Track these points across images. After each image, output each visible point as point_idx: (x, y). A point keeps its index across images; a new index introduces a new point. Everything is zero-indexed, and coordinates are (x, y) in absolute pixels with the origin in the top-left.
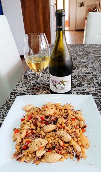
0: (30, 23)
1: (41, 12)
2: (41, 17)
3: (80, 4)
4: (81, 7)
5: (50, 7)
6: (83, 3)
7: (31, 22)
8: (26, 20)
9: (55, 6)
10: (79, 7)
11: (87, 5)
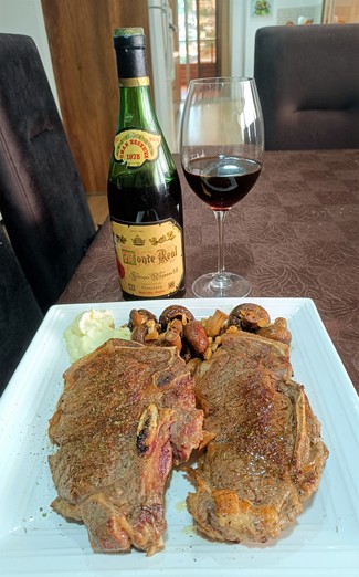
0: (77, 72)
3: (255, 4)
4: (260, 14)
5: (150, 10)
6: (265, 4)
7: (80, 68)
8: (62, 61)
9: (170, 11)
10: (252, 16)
11: (280, 11)
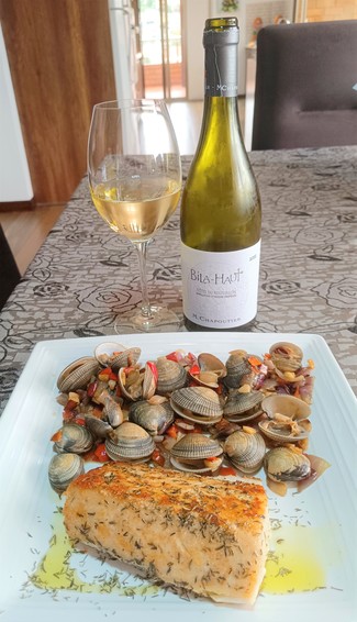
0: (36, 77)
1: (76, 34)
2: (78, 53)
4: (228, 11)
9: (131, 11)
11: (250, 5)
